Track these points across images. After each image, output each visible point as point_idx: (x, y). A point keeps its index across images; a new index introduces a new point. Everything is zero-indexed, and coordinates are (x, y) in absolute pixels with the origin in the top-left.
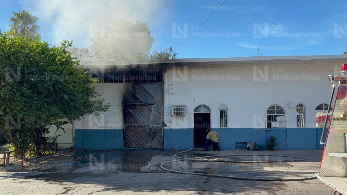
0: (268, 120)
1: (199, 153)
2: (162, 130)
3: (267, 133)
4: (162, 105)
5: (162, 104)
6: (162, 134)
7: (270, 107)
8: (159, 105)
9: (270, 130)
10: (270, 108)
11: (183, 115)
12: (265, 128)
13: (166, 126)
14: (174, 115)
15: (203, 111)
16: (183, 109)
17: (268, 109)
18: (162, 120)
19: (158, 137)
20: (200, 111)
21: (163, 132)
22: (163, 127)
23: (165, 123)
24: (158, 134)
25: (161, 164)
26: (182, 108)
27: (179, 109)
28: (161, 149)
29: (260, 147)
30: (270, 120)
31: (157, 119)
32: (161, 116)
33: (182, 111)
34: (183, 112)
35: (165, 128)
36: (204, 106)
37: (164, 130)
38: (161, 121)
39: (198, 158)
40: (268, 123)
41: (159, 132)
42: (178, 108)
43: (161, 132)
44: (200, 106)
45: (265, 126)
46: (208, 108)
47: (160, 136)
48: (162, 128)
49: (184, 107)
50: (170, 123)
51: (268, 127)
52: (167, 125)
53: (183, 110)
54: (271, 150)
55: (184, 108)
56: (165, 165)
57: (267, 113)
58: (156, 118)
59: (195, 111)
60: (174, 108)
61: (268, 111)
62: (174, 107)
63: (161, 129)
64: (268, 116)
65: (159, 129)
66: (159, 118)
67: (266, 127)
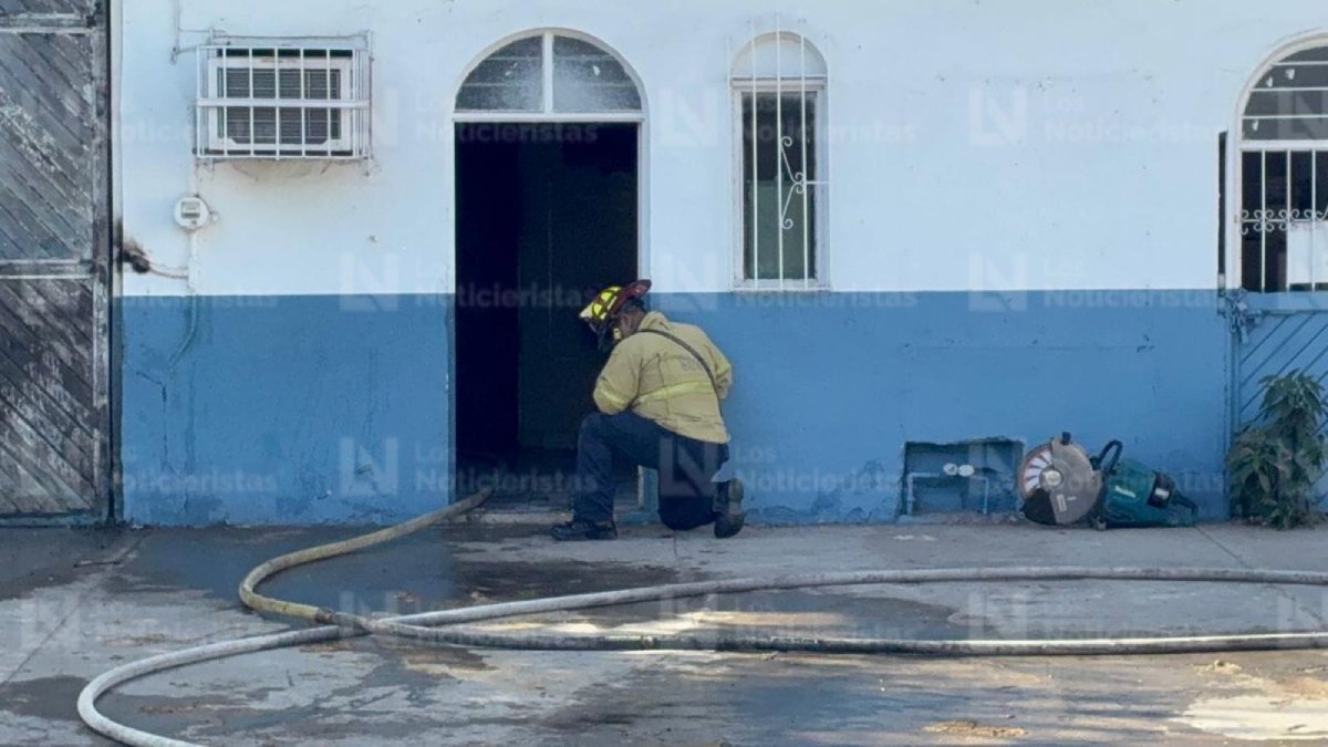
0: (1250, 202)
1: (511, 557)
2: (100, 316)
3: (1237, 334)
4: (95, 34)
5: (91, 23)
6: (100, 351)
7: (1276, 61)
8: (58, 24)
9: (1266, 313)
10: (1277, 74)
11: (329, 145)
12: (1221, 291)
13: (142, 268)
14: (229, 144)
15: (557, 107)
16: (336, 73)
17: (1262, 83)
18: (98, 194)
19: (55, 389)
20: (521, 108)
21: (112, 329)
22: (108, 283)
23: (134, 231)
24: (47, 358)
25: (80, 684)
26: (327, 64)
27: (290, 76)
28: (86, 520)
29: (1161, 493)
30: (1276, 202)
31: (36, 195)
32: (78, 152)
33: (328, 104)
34: (336, 113)
35: (130, 284)
36: (575, 48)
37: (114, 308)
38: (89, 216)
39: (489, 618)
40: (1250, 239)
41: (62, 336)
42: (277, 64)
43: (85, 339)
44: (530, 45)
45: (1222, 269)
46: (614, 74)
47: (75, 379)
48: (98, 290)
49: (347, 54)
50: (188, 231)
51: (1250, 281)
52: (153, 259)
53: (335, 95)
54: (1276, 524)
55: (340, 63)
56: (126, 690)
57: (1248, 133)
58: (20, 180)
59: (466, 99)
60: (236, 63)
61: (1258, 103)
62: (231, 53)
63: (87, 298)
64: (1250, 160)
65: (63, 299)
66: (58, 176)
67: (1234, 279)
